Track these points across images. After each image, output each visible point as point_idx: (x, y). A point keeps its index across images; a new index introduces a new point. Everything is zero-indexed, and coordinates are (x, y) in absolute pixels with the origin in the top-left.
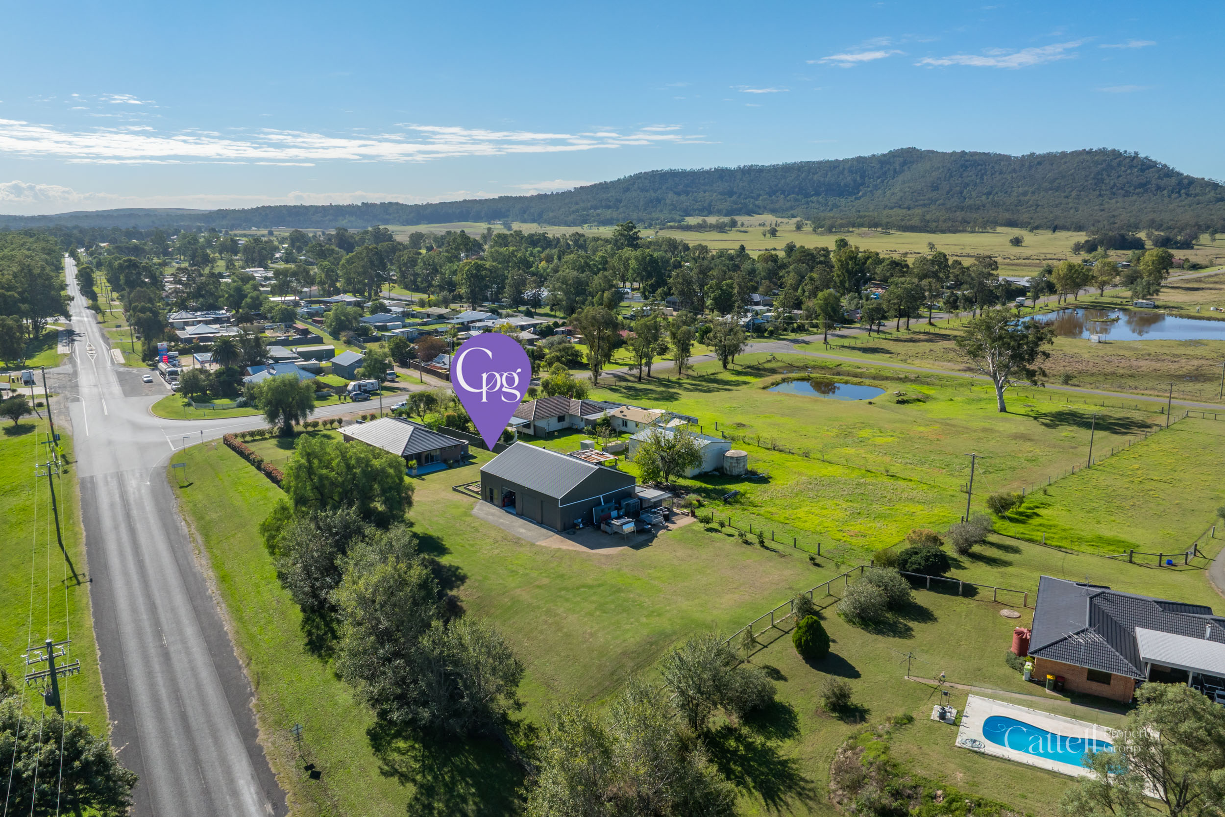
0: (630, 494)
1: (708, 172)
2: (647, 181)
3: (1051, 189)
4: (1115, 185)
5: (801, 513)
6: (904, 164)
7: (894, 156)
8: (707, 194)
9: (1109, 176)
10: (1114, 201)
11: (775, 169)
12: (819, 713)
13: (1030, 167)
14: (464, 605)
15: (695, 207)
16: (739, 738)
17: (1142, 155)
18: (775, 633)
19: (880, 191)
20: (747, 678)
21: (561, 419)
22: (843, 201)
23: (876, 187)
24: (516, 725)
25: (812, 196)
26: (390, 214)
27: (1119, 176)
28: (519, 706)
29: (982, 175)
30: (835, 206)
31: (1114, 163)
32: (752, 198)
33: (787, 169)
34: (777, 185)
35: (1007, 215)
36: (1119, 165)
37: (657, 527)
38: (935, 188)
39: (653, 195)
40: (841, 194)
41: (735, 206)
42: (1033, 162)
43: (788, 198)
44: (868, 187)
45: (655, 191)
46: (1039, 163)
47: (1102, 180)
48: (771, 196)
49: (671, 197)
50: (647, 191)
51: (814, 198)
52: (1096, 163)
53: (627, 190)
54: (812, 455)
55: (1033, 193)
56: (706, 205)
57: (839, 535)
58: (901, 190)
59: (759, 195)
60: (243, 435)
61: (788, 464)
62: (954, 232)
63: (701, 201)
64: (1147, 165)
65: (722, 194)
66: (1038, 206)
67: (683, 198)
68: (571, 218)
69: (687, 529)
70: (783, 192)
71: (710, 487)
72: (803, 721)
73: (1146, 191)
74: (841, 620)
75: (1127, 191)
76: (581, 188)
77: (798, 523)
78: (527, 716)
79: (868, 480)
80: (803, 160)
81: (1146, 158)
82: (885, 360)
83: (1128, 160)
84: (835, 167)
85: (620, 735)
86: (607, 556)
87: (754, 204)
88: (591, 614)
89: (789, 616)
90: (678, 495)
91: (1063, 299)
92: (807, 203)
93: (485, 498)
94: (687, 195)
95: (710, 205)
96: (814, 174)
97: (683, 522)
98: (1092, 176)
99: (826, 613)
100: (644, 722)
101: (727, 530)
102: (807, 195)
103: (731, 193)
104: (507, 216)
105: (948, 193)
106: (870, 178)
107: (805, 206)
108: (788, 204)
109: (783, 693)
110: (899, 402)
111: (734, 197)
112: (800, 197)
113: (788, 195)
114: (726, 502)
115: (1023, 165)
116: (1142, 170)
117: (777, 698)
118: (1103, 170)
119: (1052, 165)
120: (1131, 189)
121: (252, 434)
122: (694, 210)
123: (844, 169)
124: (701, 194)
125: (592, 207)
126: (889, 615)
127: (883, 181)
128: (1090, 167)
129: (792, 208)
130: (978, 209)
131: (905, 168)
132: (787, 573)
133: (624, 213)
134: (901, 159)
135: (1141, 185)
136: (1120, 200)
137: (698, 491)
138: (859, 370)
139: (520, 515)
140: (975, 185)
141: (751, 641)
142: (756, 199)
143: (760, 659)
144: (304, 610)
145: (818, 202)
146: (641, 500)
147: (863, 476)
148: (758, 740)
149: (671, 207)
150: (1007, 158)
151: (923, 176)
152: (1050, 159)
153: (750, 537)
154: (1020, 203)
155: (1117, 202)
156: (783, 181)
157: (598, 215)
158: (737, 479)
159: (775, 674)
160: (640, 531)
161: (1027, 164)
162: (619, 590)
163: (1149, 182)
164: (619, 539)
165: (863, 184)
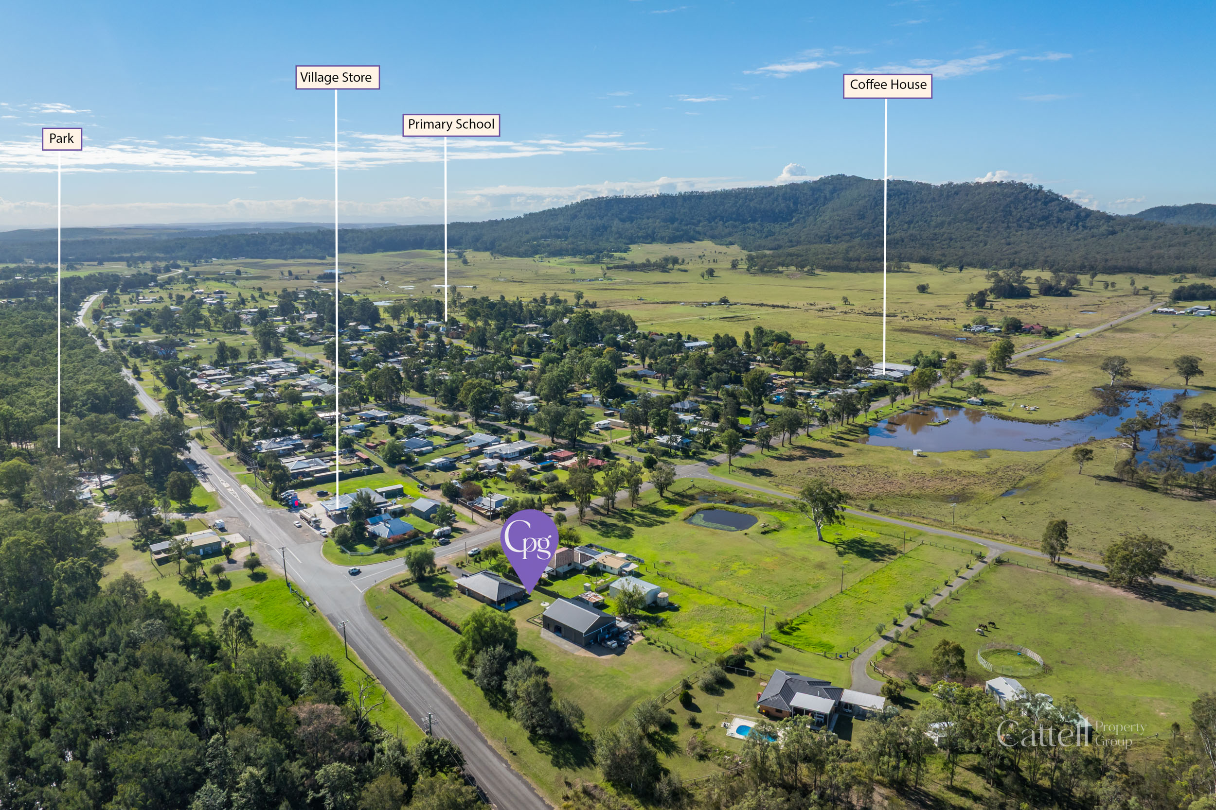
0: (614, 626)
1: (651, 199)
2: (593, 208)
3: (965, 220)
4: (1021, 217)
5: (691, 631)
6: (834, 191)
7: (825, 184)
8: (650, 220)
9: (1016, 208)
10: (1020, 233)
11: (715, 195)
12: (686, 726)
13: (948, 197)
14: (551, 686)
15: (640, 235)
16: (659, 735)
17: (1045, 189)
18: (674, 695)
19: (811, 218)
20: (661, 714)
21: (569, 565)
22: (777, 227)
23: (808, 214)
24: (582, 734)
25: (749, 222)
26: (346, 242)
27: (1025, 209)
28: (583, 727)
29: (905, 204)
30: (771, 234)
31: (1021, 196)
32: (693, 224)
33: (725, 195)
34: (716, 211)
35: (922, 252)
36: (1025, 198)
37: (627, 643)
38: (862, 217)
39: (599, 222)
40: (775, 221)
41: (677, 234)
42: (952, 192)
43: (726, 224)
44: (801, 213)
45: (601, 218)
46: (956, 193)
47: (1011, 212)
48: (710, 222)
49: (616, 224)
50: (593, 218)
51: (751, 225)
52: (1005, 196)
53: (574, 217)
54: (703, 589)
55: (949, 224)
56: (649, 232)
57: (706, 645)
58: (830, 218)
59: (700, 221)
60: (399, 583)
61: (690, 595)
62: (873, 272)
63: (645, 228)
64: (1050, 199)
65: (665, 220)
66: (951, 239)
67: (628, 225)
68: (522, 249)
69: (640, 643)
70: (722, 219)
71: (650, 615)
72: (680, 729)
73: (1048, 223)
74: (699, 689)
75: (1031, 224)
76: (531, 214)
77: (689, 639)
78: (586, 730)
79: (728, 607)
80: (741, 187)
81: (1049, 191)
82: (765, 486)
83: (1033, 194)
84: (770, 194)
85: (622, 735)
86: (606, 660)
87: (694, 230)
88: (603, 689)
89: (679, 689)
90: (635, 622)
91: (917, 396)
92: (744, 229)
93: (545, 627)
94: (632, 222)
95: (654, 233)
96: (750, 201)
97: (638, 639)
98: (1001, 208)
99: (694, 686)
100: (629, 731)
101: (658, 644)
102: (744, 222)
103: (672, 220)
104: (460, 244)
105: (873, 221)
106: (802, 205)
107: (742, 233)
108: (727, 231)
109: (674, 719)
110: (764, 533)
111: (676, 224)
112: (737, 223)
113: (727, 221)
114: (658, 626)
115: (942, 195)
116: (1045, 204)
117: (672, 721)
118: (1011, 202)
119: (967, 195)
120: (1035, 222)
121: (404, 581)
122: (639, 238)
123: (778, 196)
124: (645, 221)
125: (543, 237)
126: (717, 686)
127: (814, 208)
128: (1000, 200)
129: (730, 234)
130: (897, 244)
131: (835, 195)
132: (681, 666)
133: (573, 243)
134: (831, 187)
135: (1044, 218)
136: (1025, 232)
137: (645, 618)
138: (747, 496)
139: (564, 637)
140: (898, 213)
141: (664, 700)
142: (697, 225)
143: (668, 706)
144: (482, 689)
145: (754, 228)
146: (619, 628)
147: (726, 604)
148: (665, 735)
149: (617, 236)
150: (928, 186)
151: (851, 205)
152: (965, 189)
153: (668, 648)
154: (935, 237)
155: (1022, 235)
156: (721, 208)
157: (548, 245)
158: (663, 609)
159: (672, 712)
160: (620, 646)
161: (945, 194)
162: (613, 678)
163: (1051, 215)
164: (610, 651)
165: (796, 211)
